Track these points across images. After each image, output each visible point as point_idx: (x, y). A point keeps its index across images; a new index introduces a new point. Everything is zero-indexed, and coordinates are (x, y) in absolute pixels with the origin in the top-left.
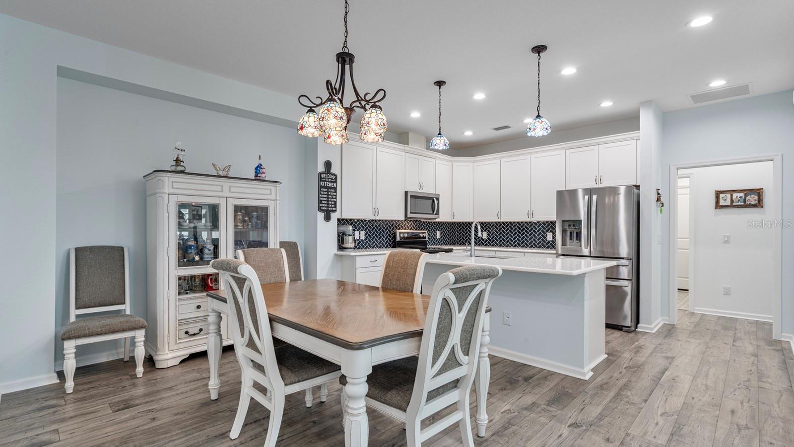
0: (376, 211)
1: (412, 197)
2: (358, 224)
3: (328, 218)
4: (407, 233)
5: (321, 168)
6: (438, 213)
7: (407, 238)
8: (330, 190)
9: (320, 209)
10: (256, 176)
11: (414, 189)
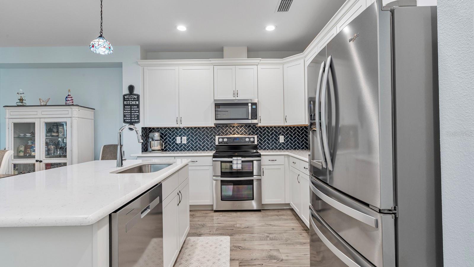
0: (178, 120)
2: (180, 131)
4: (227, 138)
5: (126, 91)
6: (255, 118)
8: (132, 107)
9: (125, 121)
11: (227, 96)
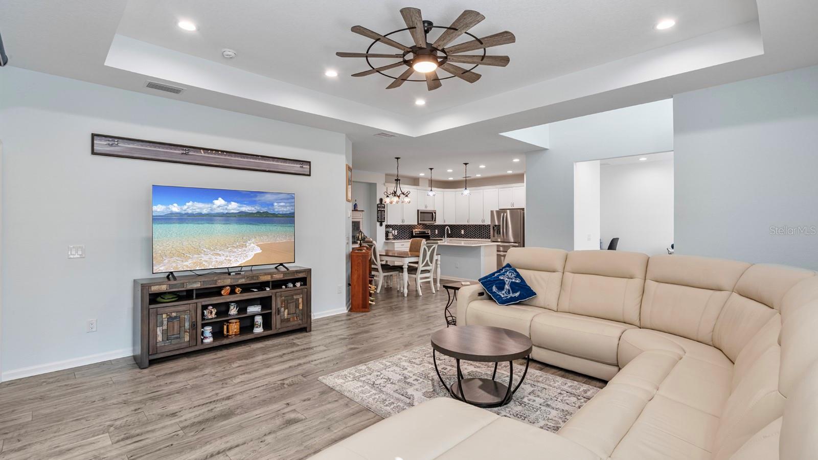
0: (403, 221)
1: (421, 213)
2: (394, 227)
3: (381, 225)
4: (419, 231)
5: (378, 202)
6: (435, 220)
7: (419, 234)
8: (382, 212)
9: (378, 221)
10: (355, 208)
11: (422, 208)
